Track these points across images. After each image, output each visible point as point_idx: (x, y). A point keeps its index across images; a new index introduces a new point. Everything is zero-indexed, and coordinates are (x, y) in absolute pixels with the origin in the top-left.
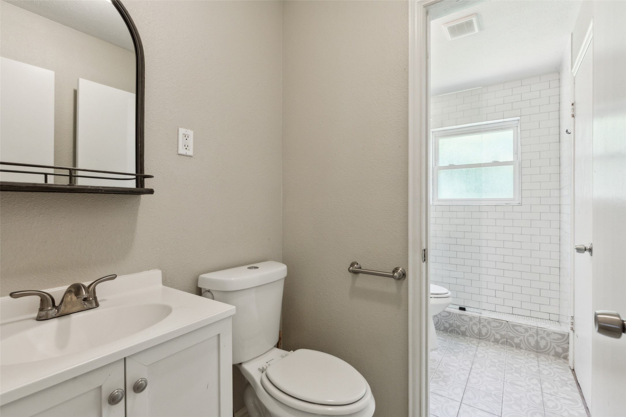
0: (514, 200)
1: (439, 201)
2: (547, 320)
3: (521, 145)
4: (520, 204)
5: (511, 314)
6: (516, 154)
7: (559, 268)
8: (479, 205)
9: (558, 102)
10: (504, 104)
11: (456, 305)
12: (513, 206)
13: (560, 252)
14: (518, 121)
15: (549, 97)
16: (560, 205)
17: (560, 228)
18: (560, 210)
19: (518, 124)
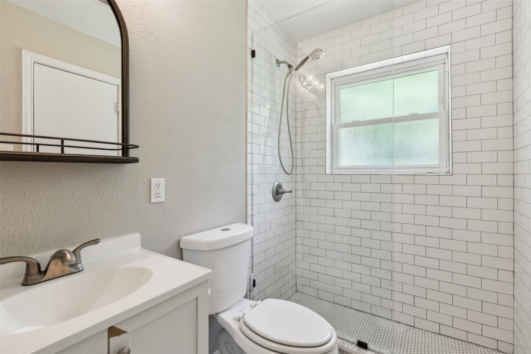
0: (439, 167)
1: (339, 169)
2: (494, 350)
3: (451, 87)
4: (449, 172)
5: (438, 334)
6: (443, 102)
7: (513, 272)
8: (391, 175)
9: (511, 16)
10: (426, 29)
11: (360, 311)
12: (439, 175)
13: (513, 247)
14: (447, 54)
15: (496, 10)
16: (513, 175)
17: (513, 211)
18: (513, 183)
19: (445, 59)
